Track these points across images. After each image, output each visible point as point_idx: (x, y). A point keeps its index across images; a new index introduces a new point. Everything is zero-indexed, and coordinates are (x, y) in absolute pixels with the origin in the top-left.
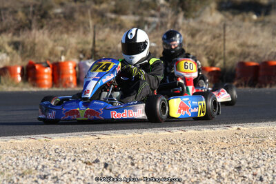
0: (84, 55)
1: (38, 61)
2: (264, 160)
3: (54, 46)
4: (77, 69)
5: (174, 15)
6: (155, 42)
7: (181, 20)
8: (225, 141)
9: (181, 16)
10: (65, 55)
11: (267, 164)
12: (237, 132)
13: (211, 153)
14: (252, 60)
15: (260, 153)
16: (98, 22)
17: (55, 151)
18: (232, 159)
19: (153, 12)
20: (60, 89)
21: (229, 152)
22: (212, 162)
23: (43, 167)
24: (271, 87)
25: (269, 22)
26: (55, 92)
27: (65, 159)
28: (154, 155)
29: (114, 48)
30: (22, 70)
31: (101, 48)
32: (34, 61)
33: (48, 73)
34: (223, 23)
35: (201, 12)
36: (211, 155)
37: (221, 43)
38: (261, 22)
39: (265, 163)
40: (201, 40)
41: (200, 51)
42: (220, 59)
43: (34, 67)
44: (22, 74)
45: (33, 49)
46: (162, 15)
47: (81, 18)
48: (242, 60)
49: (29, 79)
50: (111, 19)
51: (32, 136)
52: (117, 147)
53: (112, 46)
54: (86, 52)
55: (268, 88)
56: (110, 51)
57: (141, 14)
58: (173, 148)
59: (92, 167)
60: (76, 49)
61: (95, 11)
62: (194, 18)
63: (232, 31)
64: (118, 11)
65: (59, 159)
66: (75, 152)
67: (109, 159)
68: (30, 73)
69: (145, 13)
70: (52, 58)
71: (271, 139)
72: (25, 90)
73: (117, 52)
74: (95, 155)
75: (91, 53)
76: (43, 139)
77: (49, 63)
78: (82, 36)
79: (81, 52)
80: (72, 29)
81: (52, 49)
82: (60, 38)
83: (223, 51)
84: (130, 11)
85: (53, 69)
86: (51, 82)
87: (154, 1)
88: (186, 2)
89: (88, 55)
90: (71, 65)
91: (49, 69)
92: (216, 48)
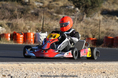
0: (38, 30)
1: (18, 32)
4: (35, 36)
9: (85, 16)
10: (30, 30)
14: (111, 36)
19: (73, 14)
30: (11, 35)
31: (46, 28)
32: (16, 32)
33: (22, 37)
35: (94, 15)
37: (98, 28)
40: (90, 26)
41: (89, 30)
42: (97, 35)
43: (16, 34)
44: (10, 37)
45: (16, 26)
48: (107, 36)
49: (13, 40)
50: (55, 16)
53: (51, 27)
54: (39, 29)
56: (50, 29)
57: (68, 14)
60: (35, 27)
61: (49, 12)
62: (90, 17)
64: (58, 13)
68: (14, 37)
69: (70, 14)
70: (24, 31)
72: (11, 44)
73: (53, 30)
75: (41, 29)
77: (22, 33)
79: (37, 29)
80: (34, 19)
81: (25, 27)
82: (29, 22)
83: (99, 32)
84: (63, 13)
85: (24, 36)
86: (23, 41)
87: (74, 9)
88: (87, 10)
89: (40, 30)
90: (32, 34)
91: (22, 35)
92: (96, 30)
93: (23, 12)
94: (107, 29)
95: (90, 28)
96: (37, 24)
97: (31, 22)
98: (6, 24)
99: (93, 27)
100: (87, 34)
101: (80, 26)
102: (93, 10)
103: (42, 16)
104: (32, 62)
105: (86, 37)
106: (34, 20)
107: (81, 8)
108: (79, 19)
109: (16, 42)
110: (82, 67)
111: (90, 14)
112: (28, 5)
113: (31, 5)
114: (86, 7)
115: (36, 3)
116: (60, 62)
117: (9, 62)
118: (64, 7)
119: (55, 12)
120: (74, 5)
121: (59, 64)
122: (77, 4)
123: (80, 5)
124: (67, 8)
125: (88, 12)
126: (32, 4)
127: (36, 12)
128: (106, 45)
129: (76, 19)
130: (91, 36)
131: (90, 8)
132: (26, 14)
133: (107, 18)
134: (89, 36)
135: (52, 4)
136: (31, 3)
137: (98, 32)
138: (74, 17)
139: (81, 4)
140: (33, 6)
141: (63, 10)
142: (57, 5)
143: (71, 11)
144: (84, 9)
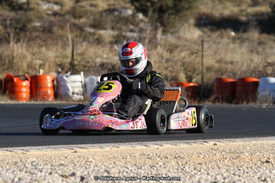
0: (62, 69)
1: (16, 74)
2: (240, 176)
3: (33, 59)
4: (55, 83)
5: (152, 30)
7: (159, 35)
8: (202, 156)
9: (160, 31)
10: (43, 69)
11: (243, 180)
12: (213, 147)
13: (187, 167)
14: (229, 77)
15: (236, 169)
16: (77, 36)
17: (32, 163)
18: (208, 174)
19: (132, 27)
20: (38, 103)
21: (205, 168)
22: (189, 177)
23: (20, 179)
24: (247, 103)
25: (247, 39)
26: (33, 105)
27: (41, 172)
28: (130, 169)
29: (93, 62)
30: (1, 83)
31: (80, 62)
32: (13, 75)
33: (26, 86)
34: (201, 39)
35: (181, 27)
36: (188, 170)
37: (199, 59)
38: (239, 39)
39: (240, 178)
40: (179, 56)
41: (179, 64)
42: (198, 74)
43: (13, 80)
45: (11, 62)
46: (141, 31)
47: (60, 32)
48: (219, 77)
49: (7, 92)
50: (91, 34)
51: (9, 149)
52: (93, 161)
53: (90, 60)
54: (64, 66)
55: (245, 104)
56: (89, 65)
57: (120, 29)
58: (149, 162)
59: (68, 180)
60: (54, 62)
61: (74, 25)
62: (172, 34)
63: (210, 47)
64: (97, 25)
65: (36, 171)
66: (52, 165)
67: (86, 173)
68: (8, 86)
69: (124, 28)
70: (30, 72)
71: (247, 155)
73: (95, 66)
74: (71, 168)
75: (69, 67)
76: (20, 152)
77: (27, 76)
78: (60, 50)
79: (60, 66)
80: (50, 42)
81: (31, 62)
82: (38, 51)
83: (201, 68)
84: (108, 26)
85: (31, 83)
86: (29, 94)
87: (133, 16)
88: (165, 18)
89: (66, 69)
90: (49, 79)
91: (27, 82)
92: (194, 64)
93: (21, 30)
94: (219, 61)
95: (182, 61)
96: (58, 54)
97: (44, 49)
99: (187, 56)
100: (174, 74)
101: (157, 57)
102: (177, 18)
105: (172, 80)
106: (50, 44)
107: (150, 13)
109: (14, 97)
111: (171, 28)
112: (26, 10)
113: (32, 9)
114: (161, 11)
115: (45, 4)
118: (110, 11)
119: (88, 24)
120: (133, 8)
122: (141, 5)
123: (147, 6)
124: (116, 13)
125: (166, 21)
126: (36, 6)
127: (46, 25)
128: (220, 96)
130: (182, 77)
131: (170, 12)
133: (209, 33)
134: (180, 79)
135: (82, 7)
136: (32, 6)
137: (199, 68)
138: (136, 34)
139: (149, 4)
140: (38, 11)
141: (109, 19)
142: (93, 9)
143: (127, 21)
144: (156, 16)
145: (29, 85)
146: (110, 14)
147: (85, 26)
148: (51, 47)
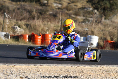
1: (36, 33)
6: (88, 28)
9: (103, 18)
10: (48, 31)
19: (91, 16)
30: (29, 36)
32: (34, 33)
33: (40, 39)
35: (112, 17)
40: (108, 29)
41: (107, 33)
43: (34, 36)
44: (29, 39)
49: (31, 41)
50: (73, 18)
54: (57, 30)
57: (86, 16)
60: (53, 29)
61: (67, 13)
62: (108, 19)
64: (76, 14)
68: (32, 38)
69: (88, 16)
70: (42, 32)
72: (29, 45)
77: (40, 34)
79: (55, 30)
81: (43, 28)
82: (47, 23)
84: (82, 14)
85: (42, 37)
86: (41, 42)
87: (92, 11)
90: (50, 36)
91: (40, 37)
92: (114, 32)
93: (41, 13)
95: (109, 31)
96: (55, 25)
97: (49, 23)
98: (24, 25)
99: (111, 29)
100: (105, 37)
101: (98, 29)
102: (111, 13)
103: (61, 17)
104: (50, 64)
105: (104, 39)
106: (52, 21)
107: (99, 10)
108: (98, 22)
109: (34, 43)
110: (100, 70)
111: (108, 17)
112: (46, 6)
113: (49, 6)
114: (104, 9)
115: (55, 4)
116: (77, 65)
117: (27, 63)
118: (83, 8)
120: (92, 7)
121: (76, 67)
124: (85, 9)
125: (106, 14)
126: (51, 5)
127: (54, 13)
129: (94, 21)
130: (109, 39)
131: (108, 10)
132: (44, 15)
134: (107, 39)
135: (71, 6)
136: (49, 4)
137: (116, 35)
138: (92, 19)
139: (99, 6)
140: (52, 7)
141: (81, 12)
142: (75, 7)
143: (89, 13)
144: (102, 11)
145: (41, 38)
146: (82, 9)
147: (72, 14)
148: (53, 22)
